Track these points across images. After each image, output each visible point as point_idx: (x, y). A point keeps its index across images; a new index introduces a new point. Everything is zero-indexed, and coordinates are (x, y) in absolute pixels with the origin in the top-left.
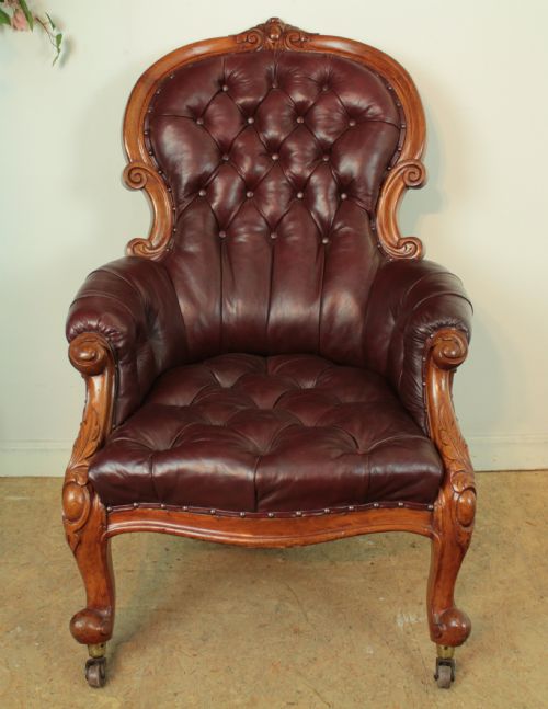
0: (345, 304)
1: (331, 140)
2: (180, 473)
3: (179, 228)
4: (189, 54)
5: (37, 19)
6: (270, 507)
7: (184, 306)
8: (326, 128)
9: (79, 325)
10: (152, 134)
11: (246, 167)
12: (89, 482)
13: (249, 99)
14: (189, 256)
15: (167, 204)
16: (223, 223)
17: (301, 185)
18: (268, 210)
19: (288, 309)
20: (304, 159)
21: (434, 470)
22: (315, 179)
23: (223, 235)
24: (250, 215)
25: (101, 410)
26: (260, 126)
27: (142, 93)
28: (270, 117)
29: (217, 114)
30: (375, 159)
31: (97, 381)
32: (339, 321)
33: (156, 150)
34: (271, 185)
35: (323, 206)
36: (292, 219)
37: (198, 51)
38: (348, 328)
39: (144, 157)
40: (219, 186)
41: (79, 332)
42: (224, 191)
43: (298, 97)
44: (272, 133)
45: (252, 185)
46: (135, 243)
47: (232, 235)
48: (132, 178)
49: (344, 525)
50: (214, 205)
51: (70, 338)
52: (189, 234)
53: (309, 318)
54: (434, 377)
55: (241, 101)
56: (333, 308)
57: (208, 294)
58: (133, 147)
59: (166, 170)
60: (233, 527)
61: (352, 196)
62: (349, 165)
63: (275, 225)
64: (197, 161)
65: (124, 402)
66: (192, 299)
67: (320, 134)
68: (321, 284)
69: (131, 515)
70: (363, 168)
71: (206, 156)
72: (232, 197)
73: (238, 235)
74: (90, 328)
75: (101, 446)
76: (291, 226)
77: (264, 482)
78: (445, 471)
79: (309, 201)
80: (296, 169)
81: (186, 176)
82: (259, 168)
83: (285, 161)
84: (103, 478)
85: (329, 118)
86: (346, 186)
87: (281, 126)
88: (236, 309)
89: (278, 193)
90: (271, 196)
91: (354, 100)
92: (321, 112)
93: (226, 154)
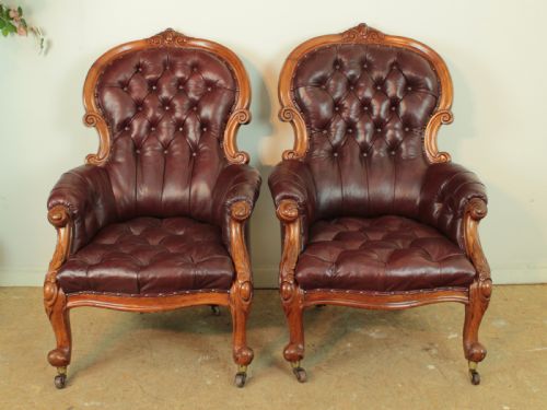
0: (202, 189)
1: (197, 98)
2: (101, 275)
3: (114, 148)
4: (121, 50)
5: (32, 29)
6: (146, 291)
7: (115, 191)
8: (195, 92)
9: (54, 202)
10: (99, 96)
11: (150, 114)
12: (57, 281)
13: (153, 76)
14: (119, 163)
15: (108, 135)
16: (138, 146)
17: (181, 124)
18: (163, 138)
19: (172, 192)
20: (183, 109)
21: (229, 273)
22: (188, 120)
23: (138, 152)
24: (153, 141)
25: (64, 245)
26: (159, 91)
27: (94, 73)
28: (164, 87)
29: (134, 84)
30: (221, 109)
31: (62, 230)
32: (200, 199)
33: (101, 105)
34: (164, 124)
35: (193, 135)
36: (176, 143)
37: (126, 48)
38: (205, 202)
39: (95, 109)
40: (136, 124)
41: (53, 206)
42: (138, 127)
43: (179, 74)
44: (165, 94)
45: (154, 124)
46: (90, 157)
47: (143, 152)
48: (88, 120)
49: (183, 301)
50: (133, 136)
51: (49, 208)
52: (119, 151)
53: (183, 197)
54: (233, 226)
55: (148, 77)
56: (196, 192)
57: (129, 185)
58: (88, 102)
59: (107, 116)
60: (128, 302)
61: (209, 129)
62: (207, 112)
63: (166, 146)
64: (123, 111)
65: (77, 242)
66: (119, 187)
67: (191, 95)
68: (191, 178)
69: (79, 298)
70: (214, 114)
71: (128, 109)
72: (143, 130)
73: (146, 152)
74: (59, 204)
75: (63, 263)
76: (175, 147)
77: (141, 279)
78: (235, 274)
79: (185, 133)
80: (178, 115)
81: (117, 119)
82: (158, 115)
83: (172, 111)
84: (64, 278)
85: (196, 87)
86: (205, 124)
87: (170, 91)
88: (144, 192)
89: (168, 128)
90: (164, 130)
91: (210, 76)
92: (192, 83)
93: (139, 107)
